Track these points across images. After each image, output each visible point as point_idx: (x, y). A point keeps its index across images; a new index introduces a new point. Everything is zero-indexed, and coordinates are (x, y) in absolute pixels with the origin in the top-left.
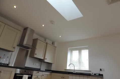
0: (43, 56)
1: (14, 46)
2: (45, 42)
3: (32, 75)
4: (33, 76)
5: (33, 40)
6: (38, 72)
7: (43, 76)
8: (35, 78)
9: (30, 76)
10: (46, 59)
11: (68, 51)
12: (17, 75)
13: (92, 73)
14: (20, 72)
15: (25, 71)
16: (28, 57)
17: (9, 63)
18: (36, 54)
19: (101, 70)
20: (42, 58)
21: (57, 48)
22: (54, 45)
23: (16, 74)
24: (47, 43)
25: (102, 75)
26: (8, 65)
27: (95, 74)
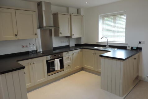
0: (69, 33)
1: (35, 33)
2: (68, 14)
3: (62, 57)
4: (64, 57)
5: (52, 14)
6: (68, 53)
7: (73, 55)
8: (66, 59)
9: (61, 58)
10: (73, 35)
11: (99, 20)
12: (49, 61)
13: (129, 47)
14: (51, 58)
15: (55, 56)
16: (53, 37)
17: (37, 49)
18: (61, 33)
19: (140, 43)
20: (69, 35)
21: (84, 16)
22: (80, 14)
23: (47, 61)
24: (70, 15)
25: (141, 49)
26: (36, 51)
27: (132, 48)
